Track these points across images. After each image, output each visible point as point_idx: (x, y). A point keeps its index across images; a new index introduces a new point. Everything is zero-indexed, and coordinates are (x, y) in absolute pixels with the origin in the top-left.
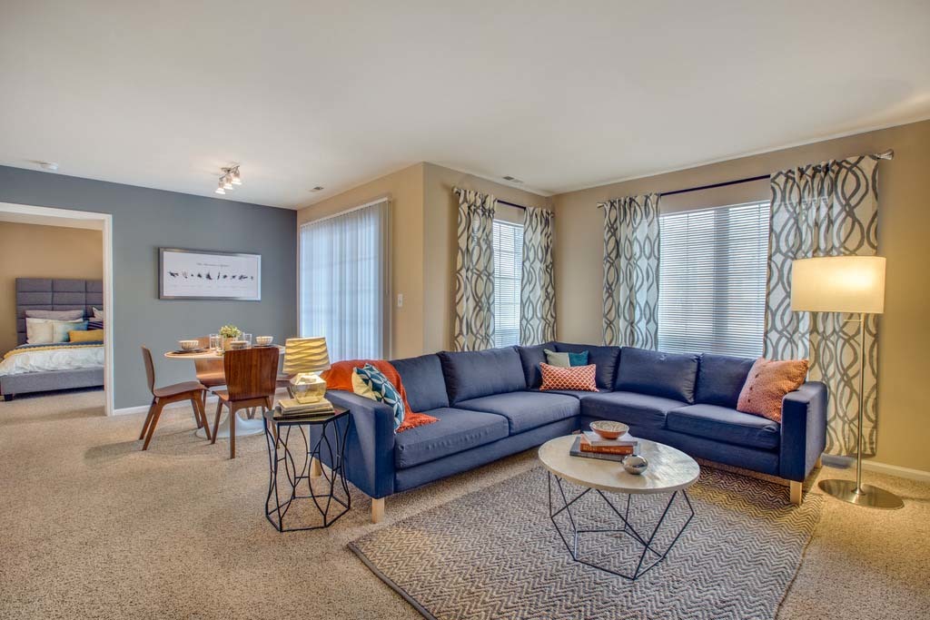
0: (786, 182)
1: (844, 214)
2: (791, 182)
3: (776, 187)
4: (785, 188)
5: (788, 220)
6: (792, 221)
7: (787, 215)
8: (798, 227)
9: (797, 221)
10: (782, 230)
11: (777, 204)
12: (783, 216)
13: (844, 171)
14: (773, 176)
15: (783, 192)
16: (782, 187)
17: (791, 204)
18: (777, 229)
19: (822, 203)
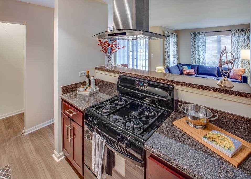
0: (235, 32)
1: (247, 39)
2: (236, 32)
3: (233, 33)
4: (235, 33)
5: (236, 39)
6: (236, 40)
7: (235, 39)
8: (238, 41)
9: (237, 40)
10: (234, 41)
11: (233, 36)
12: (234, 39)
13: (247, 31)
14: (232, 30)
15: (234, 34)
16: (234, 33)
17: (236, 36)
18: (233, 41)
19: (243, 37)
